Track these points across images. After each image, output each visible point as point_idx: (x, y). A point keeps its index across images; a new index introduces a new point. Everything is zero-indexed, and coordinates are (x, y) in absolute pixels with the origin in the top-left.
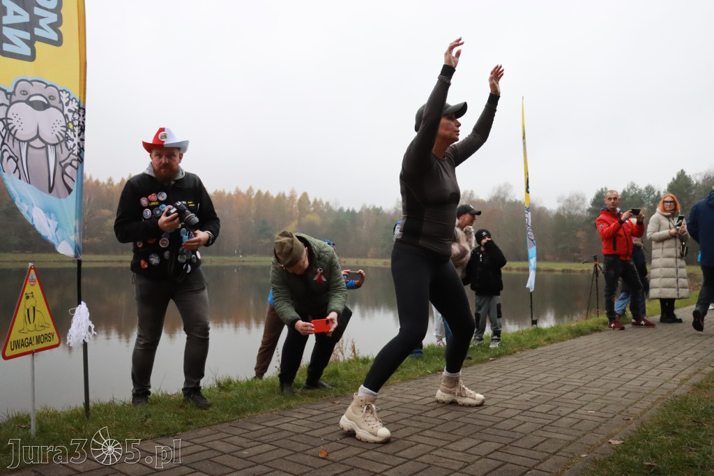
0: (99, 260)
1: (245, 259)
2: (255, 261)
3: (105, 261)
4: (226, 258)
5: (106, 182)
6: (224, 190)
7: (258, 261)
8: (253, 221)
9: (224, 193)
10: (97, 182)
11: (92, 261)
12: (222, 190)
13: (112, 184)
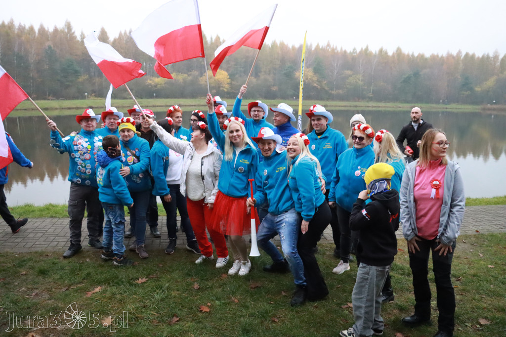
0: (341, 105)
1: (448, 106)
2: (456, 109)
3: (345, 106)
4: (434, 105)
5: (352, 51)
6: (438, 54)
7: (459, 109)
8: (459, 77)
9: (438, 56)
10: (345, 52)
11: (337, 106)
12: (436, 54)
13: (356, 52)
